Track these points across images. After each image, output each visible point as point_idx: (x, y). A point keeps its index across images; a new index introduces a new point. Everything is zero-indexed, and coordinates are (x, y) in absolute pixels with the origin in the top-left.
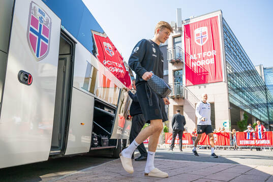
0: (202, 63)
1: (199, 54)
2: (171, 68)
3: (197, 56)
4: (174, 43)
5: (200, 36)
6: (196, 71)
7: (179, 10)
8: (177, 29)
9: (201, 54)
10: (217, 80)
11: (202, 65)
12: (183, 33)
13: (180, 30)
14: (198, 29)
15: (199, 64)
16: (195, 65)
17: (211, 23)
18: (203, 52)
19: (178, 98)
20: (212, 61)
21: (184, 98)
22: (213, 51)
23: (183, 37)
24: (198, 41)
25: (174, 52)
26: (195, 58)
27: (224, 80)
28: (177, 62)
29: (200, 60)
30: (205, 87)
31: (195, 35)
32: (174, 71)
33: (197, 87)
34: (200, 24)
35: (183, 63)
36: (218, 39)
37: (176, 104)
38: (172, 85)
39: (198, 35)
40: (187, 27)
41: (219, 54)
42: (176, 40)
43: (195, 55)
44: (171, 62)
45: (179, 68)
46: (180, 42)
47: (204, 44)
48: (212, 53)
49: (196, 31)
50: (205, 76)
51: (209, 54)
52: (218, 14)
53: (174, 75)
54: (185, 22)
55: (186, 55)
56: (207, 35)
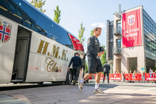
0: (131, 35)
1: (130, 30)
2: (115, 38)
3: (129, 31)
4: (117, 24)
5: (131, 20)
6: (128, 39)
7: (120, 5)
8: (119, 16)
9: (131, 30)
10: (139, 45)
11: (131, 36)
12: (122, 18)
13: (120, 17)
14: (130, 16)
15: (129, 36)
16: (128, 36)
17: (137, 13)
18: (132, 29)
19: (118, 55)
20: (136, 34)
21: (121, 55)
22: (137, 28)
23: (122, 20)
24: (130, 23)
25: (117, 29)
26: (128, 32)
27: (142, 45)
28: (118, 35)
29: (130, 33)
30: (133, 49)
31: (128, 20)
32: (117, 40)
33: (128, 49)
34: (131, 13)
35: (121, 35)
36: (140, 22)
37: (117, 58)
38: (115, 47)
39: (129, 19)
40: (124, 15)
41: (140, 30)
42: (118, 22)
43: (128, 31)
44: (115, 35)
45: (119, 38)
46: (120, 23)
47: (132, 24)
48: (137, 30)
49: (129, 17)
50: (132, 42)
51: (135, 30)
52: (141, 8)
53: (117, 42)
54: (123, 12)
55: (123, 31)
56: (134, 19)
